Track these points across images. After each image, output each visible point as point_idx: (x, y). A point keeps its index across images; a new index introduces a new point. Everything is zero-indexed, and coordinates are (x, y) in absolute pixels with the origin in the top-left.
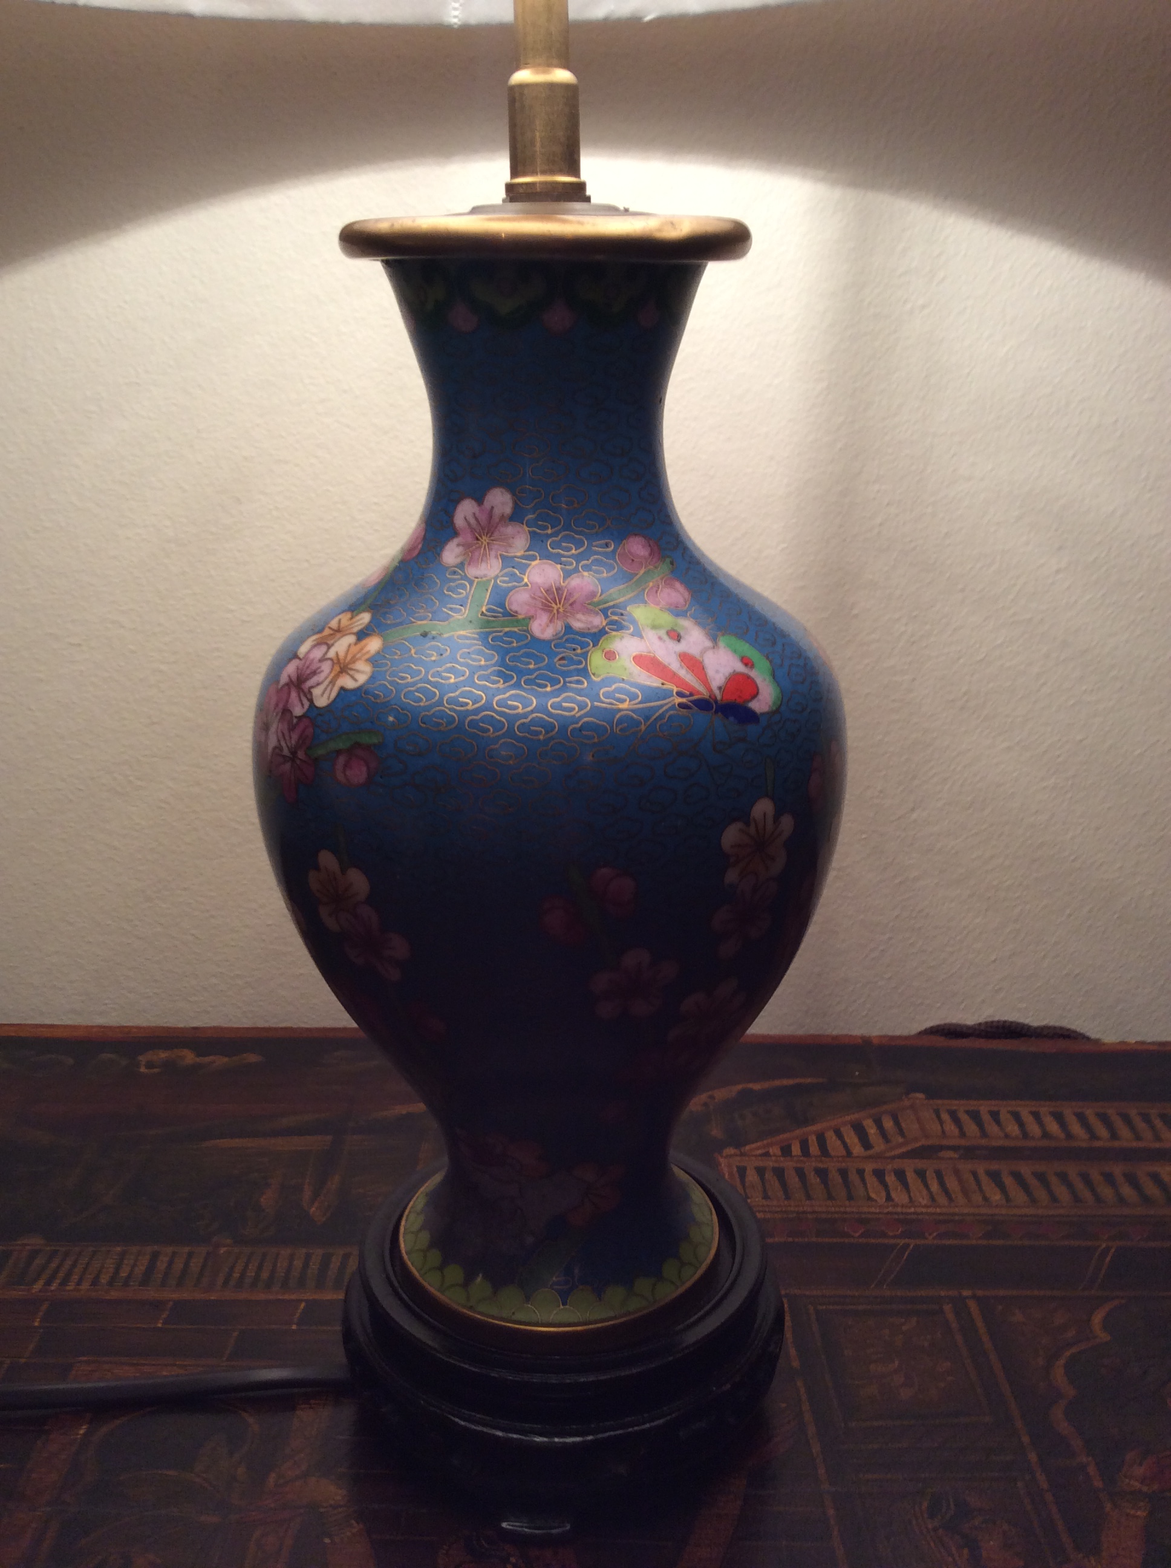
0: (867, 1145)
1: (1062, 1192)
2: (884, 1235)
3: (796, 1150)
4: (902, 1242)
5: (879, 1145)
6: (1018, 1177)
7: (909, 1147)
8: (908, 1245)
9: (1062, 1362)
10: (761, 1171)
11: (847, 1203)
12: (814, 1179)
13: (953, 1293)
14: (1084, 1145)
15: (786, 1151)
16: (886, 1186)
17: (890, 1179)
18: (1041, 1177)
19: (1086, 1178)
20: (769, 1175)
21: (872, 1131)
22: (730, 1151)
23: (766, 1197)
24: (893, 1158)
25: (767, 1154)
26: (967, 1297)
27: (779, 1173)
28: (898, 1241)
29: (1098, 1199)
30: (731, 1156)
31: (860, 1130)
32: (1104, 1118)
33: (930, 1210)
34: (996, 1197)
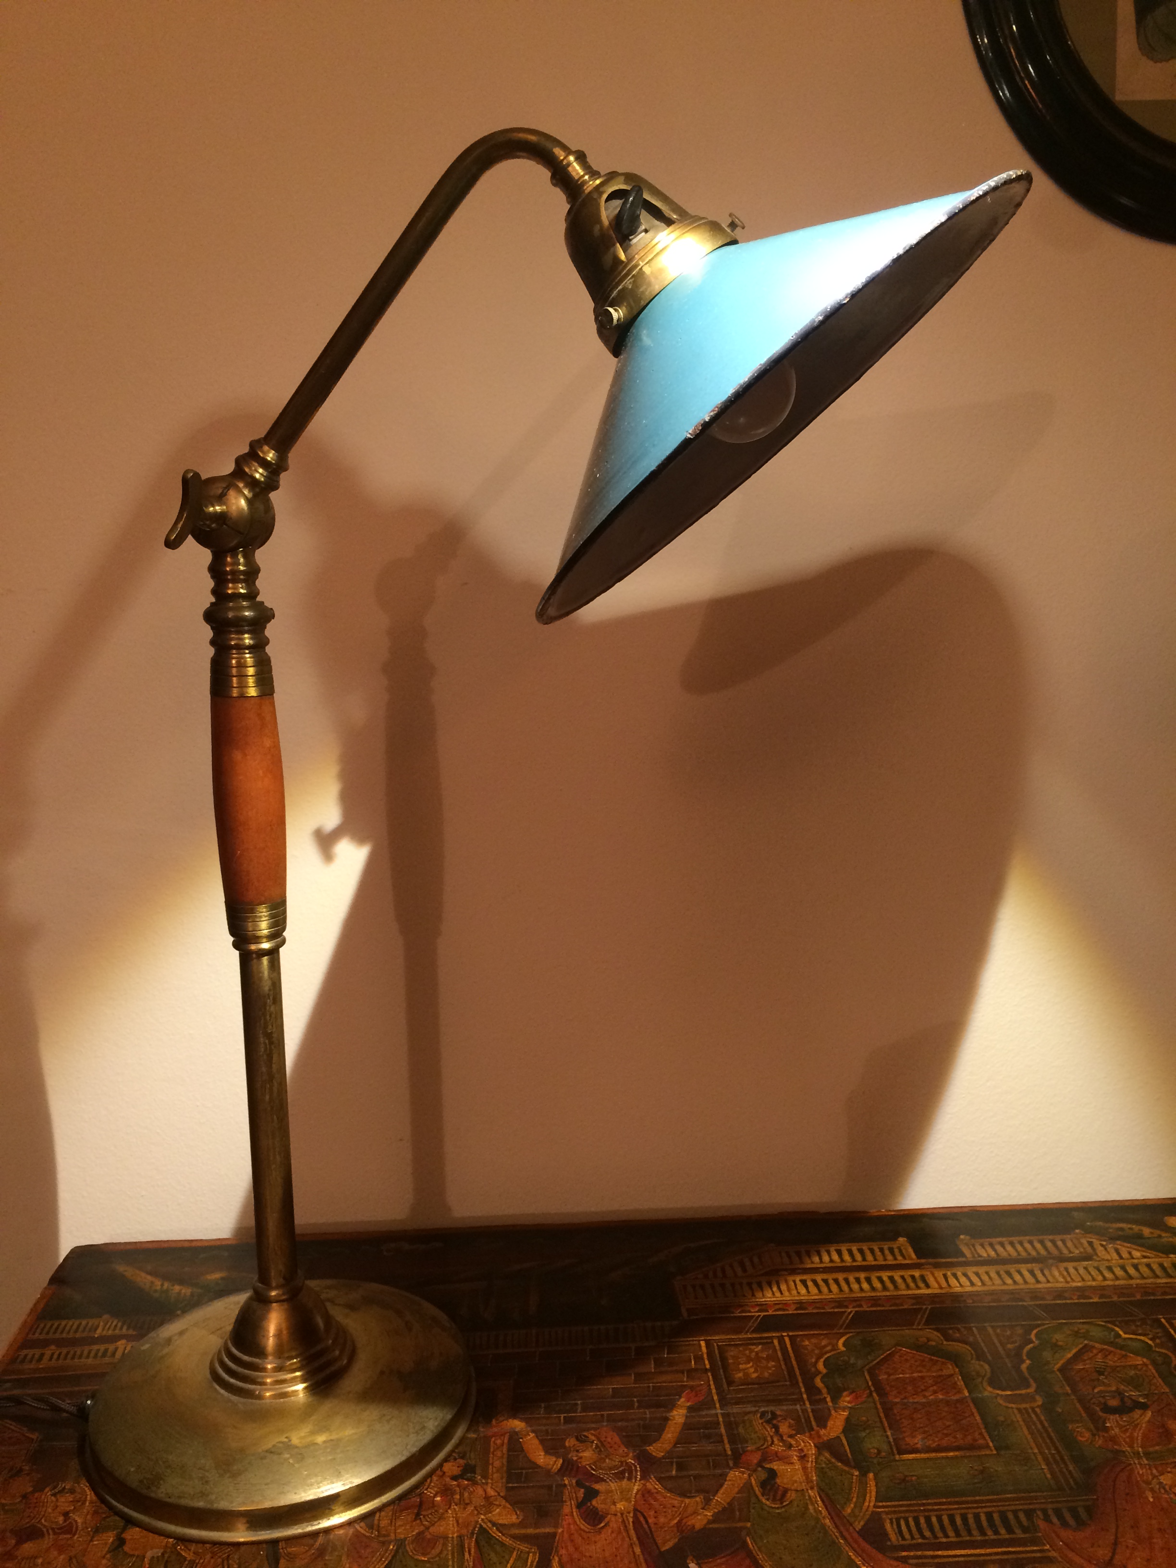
1: (834, 1287)
2: (750, 1312)
3: (711, 1275)
4: (758, 1314)
5: (750, 1270)
6: (815, 1282)
7: (765, 1271)
8: (760, 1315)
9: (822, 1360)
10: (694, 1287)
11: (734, 1298)
12: (717, 1288)
13: (778, 1334)
14: (848, 1264)
15: (706, 1276)
16: (752, 1290)
17: (754, 1286)
18: (826, 1281)
19: (847, 1281)
20: (697, 1288)
21: (748, 1264)
22: (678, 1278)
24: (757, 1276)
25: (696, 1278)
26: (785, 1336)
27: (702, 1287)
28: (756, 1314)
29: (851, 1290)
30: (680, 1280)
31: (742, 1264)
32: (861, 1251)
33: (772, 1299)
34: (803, 1291)
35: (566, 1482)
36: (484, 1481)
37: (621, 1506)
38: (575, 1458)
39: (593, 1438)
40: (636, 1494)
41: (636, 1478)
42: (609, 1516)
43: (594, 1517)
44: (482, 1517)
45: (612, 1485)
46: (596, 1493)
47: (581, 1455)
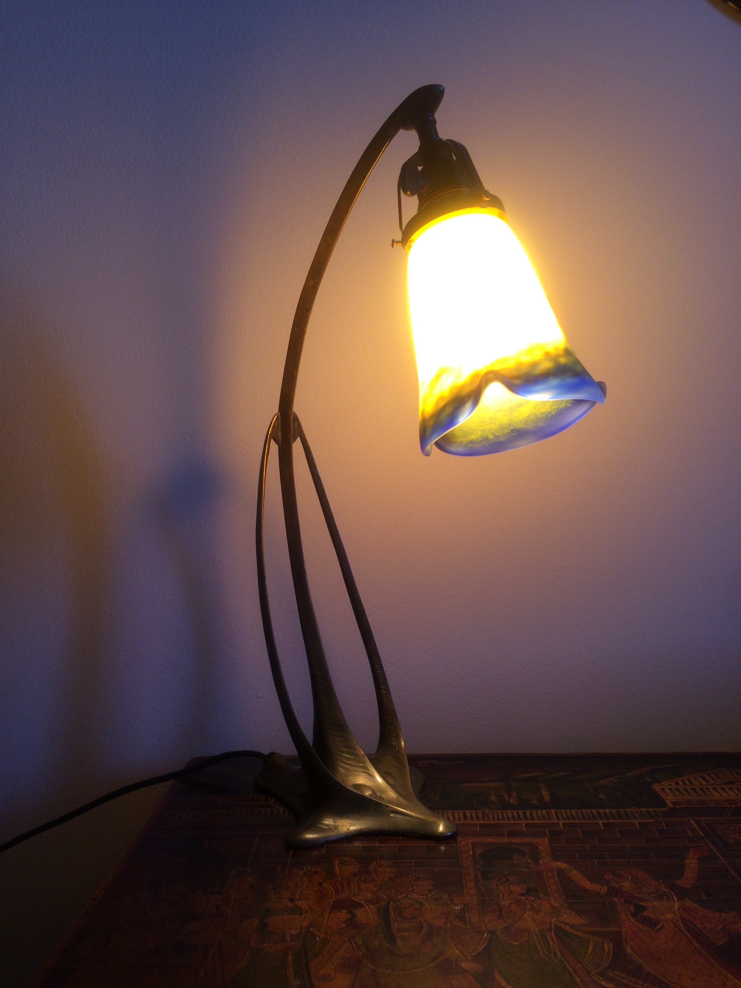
0: (707, 782)
2: (722, 804)
3: (681, 783)
4: (729, 806)
5: (712, 782)
7: (722, 782)
8: (731, 807)
10: (670, 789)
11: (706, 796)
12: (690, 791)
15: (677, 784)
16: (719, 792)
17: (720, 790)
20: (673, 790)
21: (708, 778)
22: (655, 784)
23: (675, 795)
24: (719, 785)
25: (670, 785)
27: (678, 790)
28: (728, 806)
30: (657, 786)
31: (703, 778)
35: (616, 900)
36: (546, 897)
37: (669, 916)
38: (617, 886)
39: (627, 875)
40: (679, 909)
41: (674, 899)
42: (662, 922)
43: (651, 923)
44: (555, 919)
45: (655, 903)
46: (645, 908)
47: (621, 884)
